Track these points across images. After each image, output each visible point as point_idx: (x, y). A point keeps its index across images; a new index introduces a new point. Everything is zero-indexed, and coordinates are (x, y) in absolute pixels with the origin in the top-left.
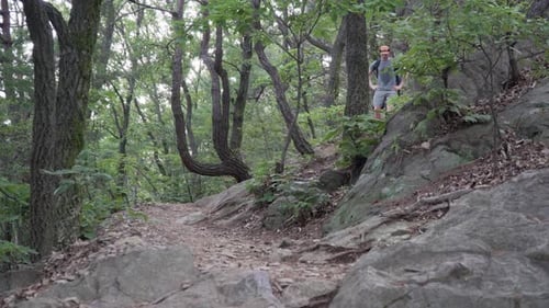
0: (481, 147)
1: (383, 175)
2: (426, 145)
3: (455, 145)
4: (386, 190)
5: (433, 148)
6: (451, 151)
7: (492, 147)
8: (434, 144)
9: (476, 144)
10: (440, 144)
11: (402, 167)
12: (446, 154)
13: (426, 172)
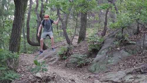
0: (134, 51)
1: (107, 56)
2: (118, 49)
3: (127, 50)
4: (109, 61)
5: (121, 50)
6: (126, 51)
7: (137, 51)
8: (121, 49)
9: (133, 50)
10: (123, 49)
11: (112, 54)
12: (125, 52)
13: (120, 57)
